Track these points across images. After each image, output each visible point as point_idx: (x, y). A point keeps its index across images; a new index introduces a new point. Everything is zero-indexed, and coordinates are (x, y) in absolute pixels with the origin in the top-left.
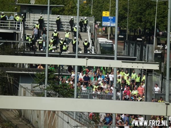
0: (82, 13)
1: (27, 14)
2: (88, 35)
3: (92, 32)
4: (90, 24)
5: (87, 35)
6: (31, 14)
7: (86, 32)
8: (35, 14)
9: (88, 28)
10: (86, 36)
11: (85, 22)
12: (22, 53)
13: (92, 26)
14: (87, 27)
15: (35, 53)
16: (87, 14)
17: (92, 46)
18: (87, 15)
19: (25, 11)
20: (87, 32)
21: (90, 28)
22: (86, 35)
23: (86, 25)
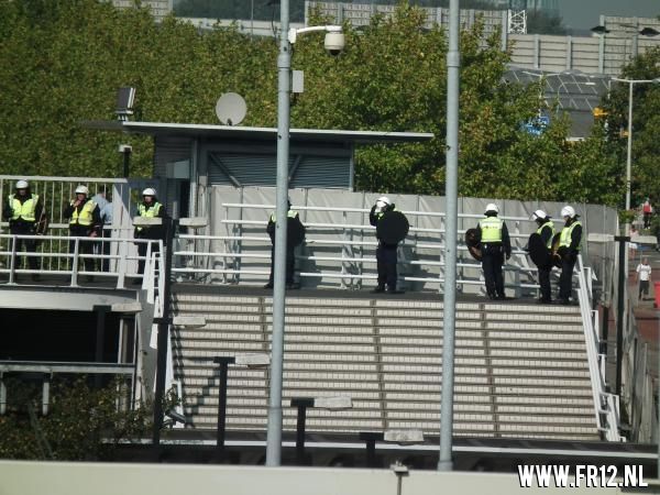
0: (555, 180)
1: (193, 186)
2: (580, 324)
3: (606, 301)
4: (593, 249)
5: (574, 319)
6: (223, 191)
7: (566, 303)
8: (249, 191)
9: (580, 276)
10: (570, 328)
11: (566, 240)
12: (144, 441)
13: (608, 260)
14: (575, 269)
15: (221, 443)
16: (587, 185)
17: (607, 390)
18: (587, 191)
19: (180, 170)
20: (576, 304)
21: (592, 276)
22: (569, 319)
23: (569, 257)
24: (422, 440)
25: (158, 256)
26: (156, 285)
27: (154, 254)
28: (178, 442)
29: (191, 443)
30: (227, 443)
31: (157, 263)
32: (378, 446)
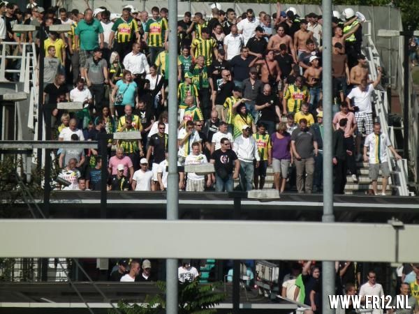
3: (392, 83)
4: (380, 42)
12: (36, 201)
13: (393, 50)
15: (104, 201)
24: (278, 197)
25: (31, 55)
26: (31, 78)
27: (28, 54)
28: (62, 201)
29: (72, 202)
30: (109, 201)
31: (31, 61)
32: (243, 202)
